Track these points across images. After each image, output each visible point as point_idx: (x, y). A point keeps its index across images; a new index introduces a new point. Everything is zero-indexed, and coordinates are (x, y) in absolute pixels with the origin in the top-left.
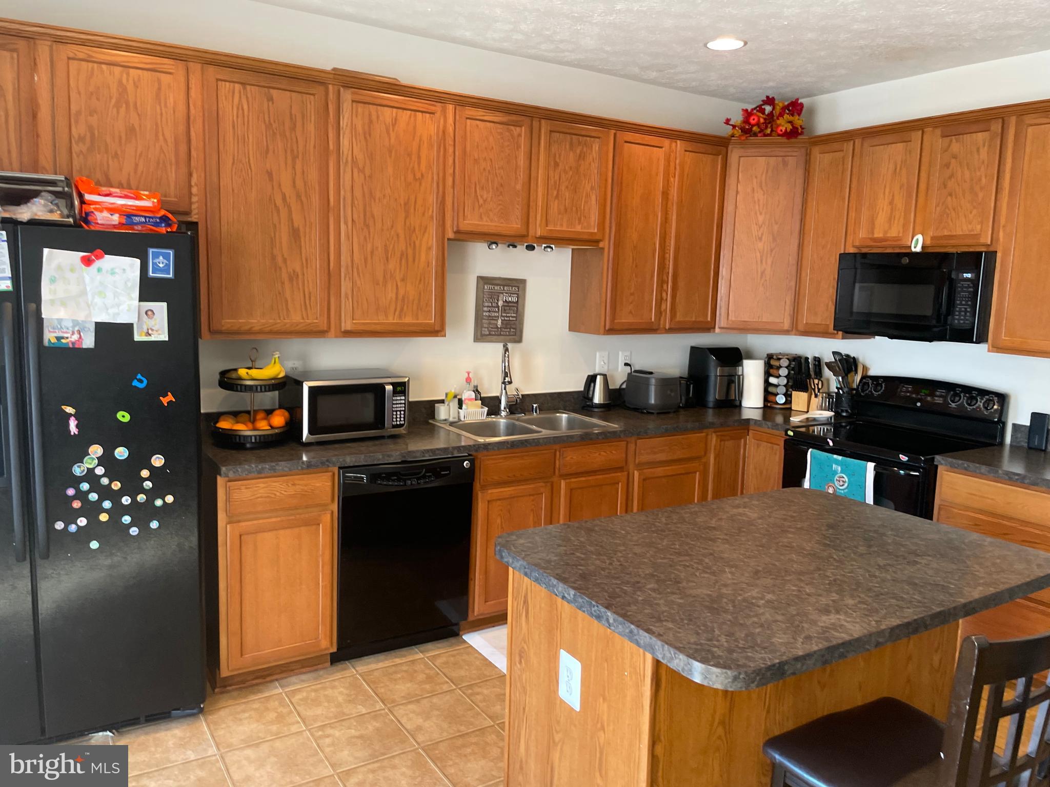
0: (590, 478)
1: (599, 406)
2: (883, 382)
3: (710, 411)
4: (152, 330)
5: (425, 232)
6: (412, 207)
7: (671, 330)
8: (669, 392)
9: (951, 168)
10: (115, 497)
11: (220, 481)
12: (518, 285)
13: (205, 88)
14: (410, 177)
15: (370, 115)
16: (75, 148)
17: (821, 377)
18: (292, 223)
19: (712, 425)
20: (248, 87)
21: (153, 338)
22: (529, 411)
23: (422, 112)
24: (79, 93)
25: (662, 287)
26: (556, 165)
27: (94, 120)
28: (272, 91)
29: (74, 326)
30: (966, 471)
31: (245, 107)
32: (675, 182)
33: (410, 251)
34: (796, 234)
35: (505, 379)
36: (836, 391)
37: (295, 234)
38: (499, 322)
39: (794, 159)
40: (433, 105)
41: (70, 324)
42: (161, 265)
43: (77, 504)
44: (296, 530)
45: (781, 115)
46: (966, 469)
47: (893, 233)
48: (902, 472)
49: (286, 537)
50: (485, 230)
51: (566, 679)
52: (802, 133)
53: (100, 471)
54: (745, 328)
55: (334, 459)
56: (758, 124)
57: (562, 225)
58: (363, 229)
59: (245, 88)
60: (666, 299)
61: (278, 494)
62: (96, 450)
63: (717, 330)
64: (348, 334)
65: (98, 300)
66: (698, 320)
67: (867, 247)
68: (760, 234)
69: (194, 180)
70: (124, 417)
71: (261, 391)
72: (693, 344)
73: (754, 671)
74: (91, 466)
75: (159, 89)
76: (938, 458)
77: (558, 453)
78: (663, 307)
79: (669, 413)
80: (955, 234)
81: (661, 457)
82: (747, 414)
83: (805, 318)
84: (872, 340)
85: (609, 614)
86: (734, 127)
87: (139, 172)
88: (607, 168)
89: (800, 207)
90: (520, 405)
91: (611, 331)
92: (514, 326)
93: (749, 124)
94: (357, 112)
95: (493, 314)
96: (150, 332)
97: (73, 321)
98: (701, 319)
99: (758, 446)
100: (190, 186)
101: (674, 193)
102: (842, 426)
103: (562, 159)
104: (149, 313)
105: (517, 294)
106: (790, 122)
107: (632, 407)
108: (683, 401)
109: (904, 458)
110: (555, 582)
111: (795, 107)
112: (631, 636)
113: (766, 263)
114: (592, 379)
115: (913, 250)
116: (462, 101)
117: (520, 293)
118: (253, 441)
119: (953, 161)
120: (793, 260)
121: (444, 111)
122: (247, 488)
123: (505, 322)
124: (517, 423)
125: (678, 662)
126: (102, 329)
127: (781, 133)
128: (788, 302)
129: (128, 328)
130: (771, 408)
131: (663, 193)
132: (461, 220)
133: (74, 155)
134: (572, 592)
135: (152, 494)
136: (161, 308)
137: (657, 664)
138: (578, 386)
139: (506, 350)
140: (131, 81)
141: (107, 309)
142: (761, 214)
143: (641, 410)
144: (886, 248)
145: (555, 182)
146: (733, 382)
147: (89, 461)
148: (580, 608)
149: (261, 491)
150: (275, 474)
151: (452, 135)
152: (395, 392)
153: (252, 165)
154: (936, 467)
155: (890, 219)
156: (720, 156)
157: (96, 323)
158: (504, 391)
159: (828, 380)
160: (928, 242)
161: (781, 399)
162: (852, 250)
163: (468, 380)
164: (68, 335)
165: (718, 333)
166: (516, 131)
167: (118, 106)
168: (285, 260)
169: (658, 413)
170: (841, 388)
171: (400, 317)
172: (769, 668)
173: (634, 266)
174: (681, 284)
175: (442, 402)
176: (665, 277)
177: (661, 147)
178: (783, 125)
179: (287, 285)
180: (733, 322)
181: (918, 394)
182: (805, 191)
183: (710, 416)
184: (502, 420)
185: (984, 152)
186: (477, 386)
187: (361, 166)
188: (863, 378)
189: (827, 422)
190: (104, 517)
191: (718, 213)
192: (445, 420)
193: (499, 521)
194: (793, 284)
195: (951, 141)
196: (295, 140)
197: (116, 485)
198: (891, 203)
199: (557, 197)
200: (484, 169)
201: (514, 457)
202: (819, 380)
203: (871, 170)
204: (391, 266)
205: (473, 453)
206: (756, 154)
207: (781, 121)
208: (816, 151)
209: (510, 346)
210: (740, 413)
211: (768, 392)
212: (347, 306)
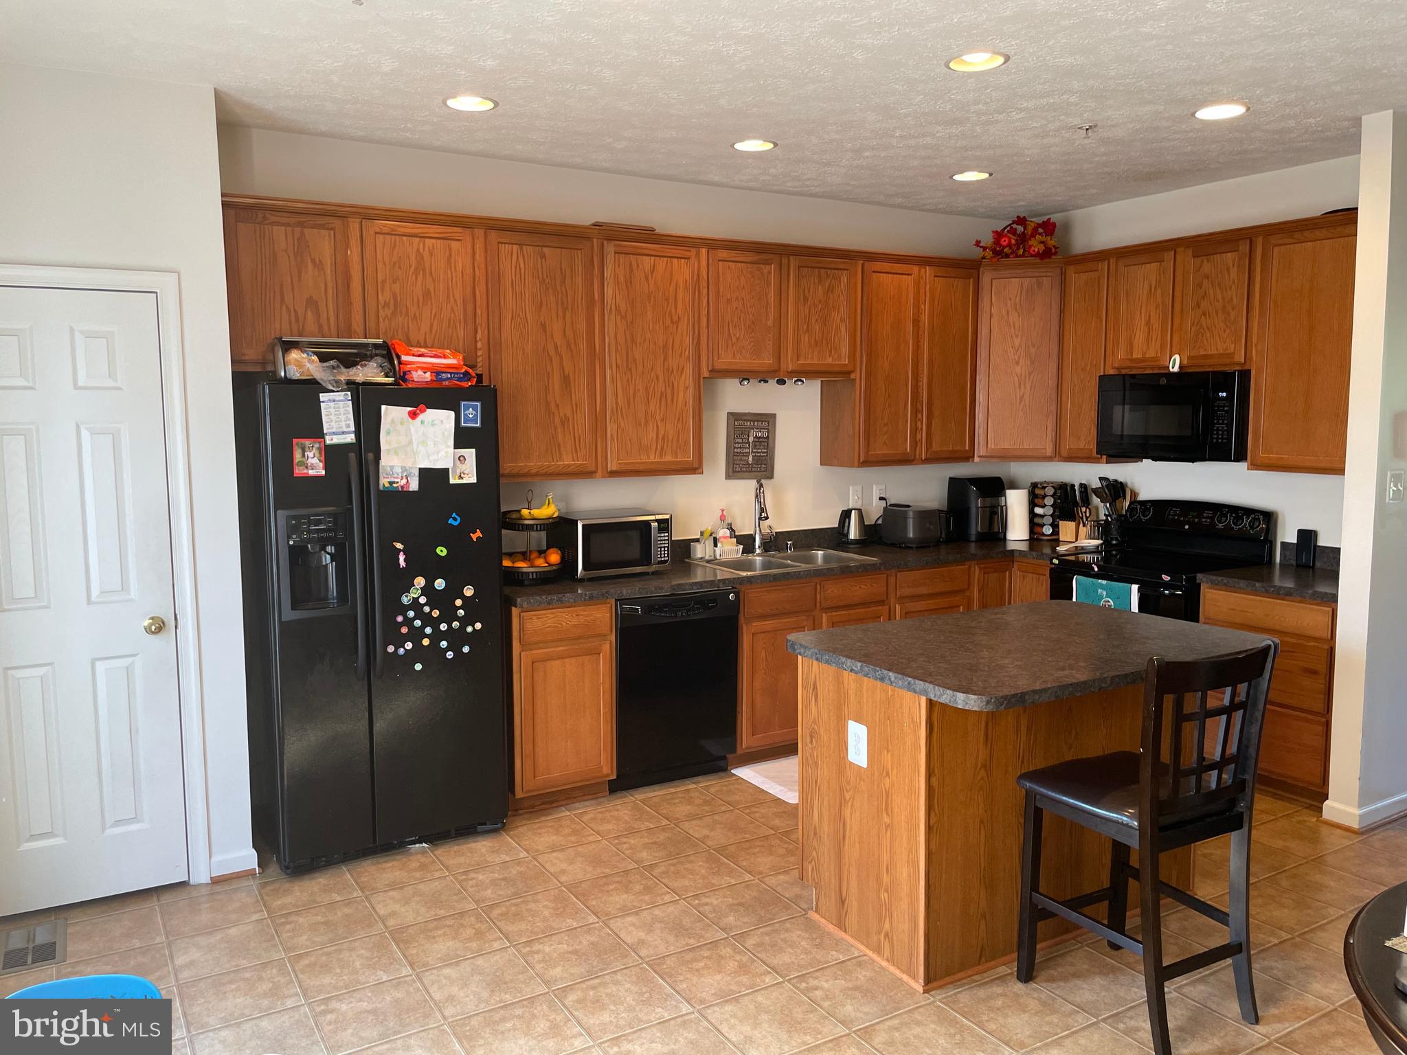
0: (852, 612)
1: (855, 542)
2: (1150, 507)
3: (973, 545)
4: (464, 474)
5: (682, 372)
6: (670, 351)
7: (928, 461)
8: (928, 525)
9: (1203, 287)
10: (435, 623)
11: (515, 611)
12: (767, 421)
13: (489, 252)
14: (668, 322)
15: (631, 265)
16: (382, 314)
17: (1089, 504)
18: (563, 371)
19: (974, 557)
20: (524, 247)
21: (464, 481)
22: (782, 549)
23: (678, 258)
24: (384, 264)
25: (917, 416)
26: (806, 299)
27: (396, 287)
28: (545, 250)
29: (402, 472)
30: (1227, 588)
31: (522, 266)
32: (926, 308)
33: (669, 391)
34: (1055, 357)
35: (761, 515)
36: (1105, 518)
37: (566, 380)
38: (750, 458)
39: (1048, 279)
40: (688, 251)
41: (399, 470)
42: (471, 416)
43: (404, 630)
44: (580, 659)
45: (1033, 235)
46: (1225, 585)
47: (1151, 354)
48: (1167, 592)
49: (571, 665)
50: (738, 367)
51: (854, 743)
52: (1055, 253)
53: (423, 600)
54: (1005, 456)
55: (612, 591)
56: (1009, 245)
57: (812, 358)
58: (625, 373)
59: (521, 249)
60: (922, 429)
61: (564, 624)
62: (420, 582)
63: (976, 459)
64: (614, 474)
65: (421, 448)
66: (955, 449)
67: (1126, 368)
68: (1016, 357)
69: (479, 337)
70: (442, 551)
71: (537, 530)
72: (952, 476)
73: (1002, 697)
74: (416, 596)
75: (450, 255)
76: (1199, 576)
77: (818, 586)
78: (919, 436)
79: (929, 547)
80: (1209, 353)
81: (923, 590)
82: (1011, 546)
83: (1068, 444)
84: (1139, 463)
85: (891, 674)
86: (985, 248)
87: (434, 332)
88: (856, 299)
89: (1057, 327)
90: (774, 543)
91: (866, 463)
92: (765, 462)
93: (1001, 245)
94: (619, 261)
95: (744, 450)
96: (462, 475)
97: (402, 467)
98: (958, 448)
99: (1024, 577)
100: (476, 342)
101: (925, 319)
102: (1112, 555)
103: (811, 293)
104: (462, 458)
105: (768, 429)
106: (1042, 242)
107: (889, 542)
108: (943, 536)
109: (1166, 578)
110: (843, 659)
111: (1049, 227)
112: (909, 688)
113: (1025, 388)
114: (846, 515)
115: (1171, 370)
116: (714, 245)
117: (770, 428)
118: (531, 577)
119: (1205, 281)
120: (1052, 383)
121: (698, 255)
122: (538, 618)
123: (756, 458)
124: (772, 559)
125: (945, 696)
126: (425, 474)
127: (1033, 253)
128: (1049, 429)
129: (445, 472)
130: (1038, 540)
131: (914, 320)
132: (716, 358)
133: (381, 320)
134: (859, 664)
135: (465, 621)
136: (470, 454)
137: (931, 703)
138: (832, 522)
139: (761, 486)
140: (427, 249)
141: (429, 457)
142: (1017, 336)
143: (901, 545)
144: (1145, 368)
145: (805, 317)
146: (996, 513)
147: (414, 591)
148: (866, 676)
149: (550, 621)
150: (563, 605)
151: (706, 277)
152: (660, 530)
153: (529, 319)
154: (1199, 585)
155: (1148, 339)
156: (971, 280)
157: (420, 469)
158: (758, 529)
159: (1097, 509)
160: (1185, 362)
161: (1048, 530)
162: (1112, 372)
163: (723, 518)
164: (399, 480)
165: (977, 463)
166: (766, 269)
167: (416, 273)
168: (557, 406)
169: (917, 547)
170: (1109, 515)
171: (661, 456)
172: (1014, 696)
173: (887, 396)
174: (936, 413)
175: (697, 540)
176: (919, 406)
177: (911, 275)
178: (1036, 246)
179: (559, 430)
180: (993, 449)
181: (1185, 516)
182: (1062, 312)
183: (973, 548)
184: (758, 558)
185: (1234, 272)
186: (731, 524)
187: (623, 314)
188: (1131, 503)
189: (1097, 550)
190: (426, 642)
191: (972, 337)
192: (702, 558)
193: (763, 653)
194: (1054, 408)
195: (1203, 261)
196: (565, 292)
197: (436, 613)
198: (1148, 323)
199: (808, 330)
200: (737, 308)
201: (776, 590)
202: (1087, 508)
203: (1127, 291)
204: (652, 407)
205: (736, 585)
206: (1008, 276)
207: (1032, 242)
208: (1071, 270)
209: (763, 481)
210: (1005, 545)
211: (1034, 523)
212: (612, 447)
